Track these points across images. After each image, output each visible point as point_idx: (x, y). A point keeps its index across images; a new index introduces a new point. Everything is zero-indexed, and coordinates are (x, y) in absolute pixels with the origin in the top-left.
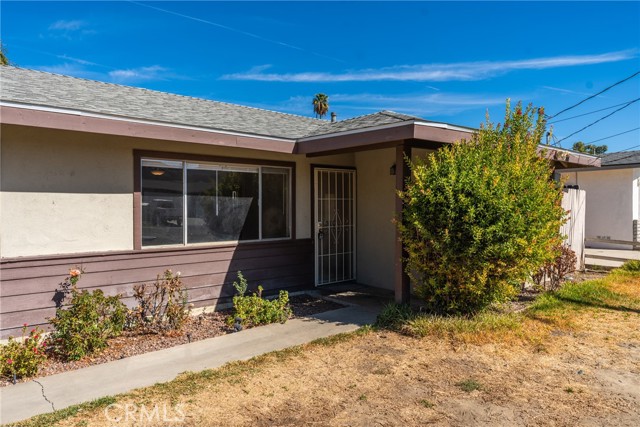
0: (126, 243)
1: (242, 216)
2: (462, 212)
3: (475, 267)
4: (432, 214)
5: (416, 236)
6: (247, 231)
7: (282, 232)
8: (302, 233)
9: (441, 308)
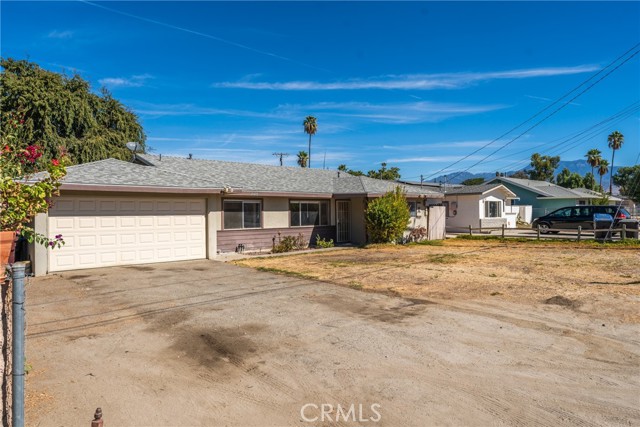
0: (287, 226)
1: (315, 218)
2: (380, 215)
3: (384, 230)
4: (372, 216)
5: (369, 222)
6: (316, 223)
7: (326, 223)
8: (333, 224)
9: (376, 242)
